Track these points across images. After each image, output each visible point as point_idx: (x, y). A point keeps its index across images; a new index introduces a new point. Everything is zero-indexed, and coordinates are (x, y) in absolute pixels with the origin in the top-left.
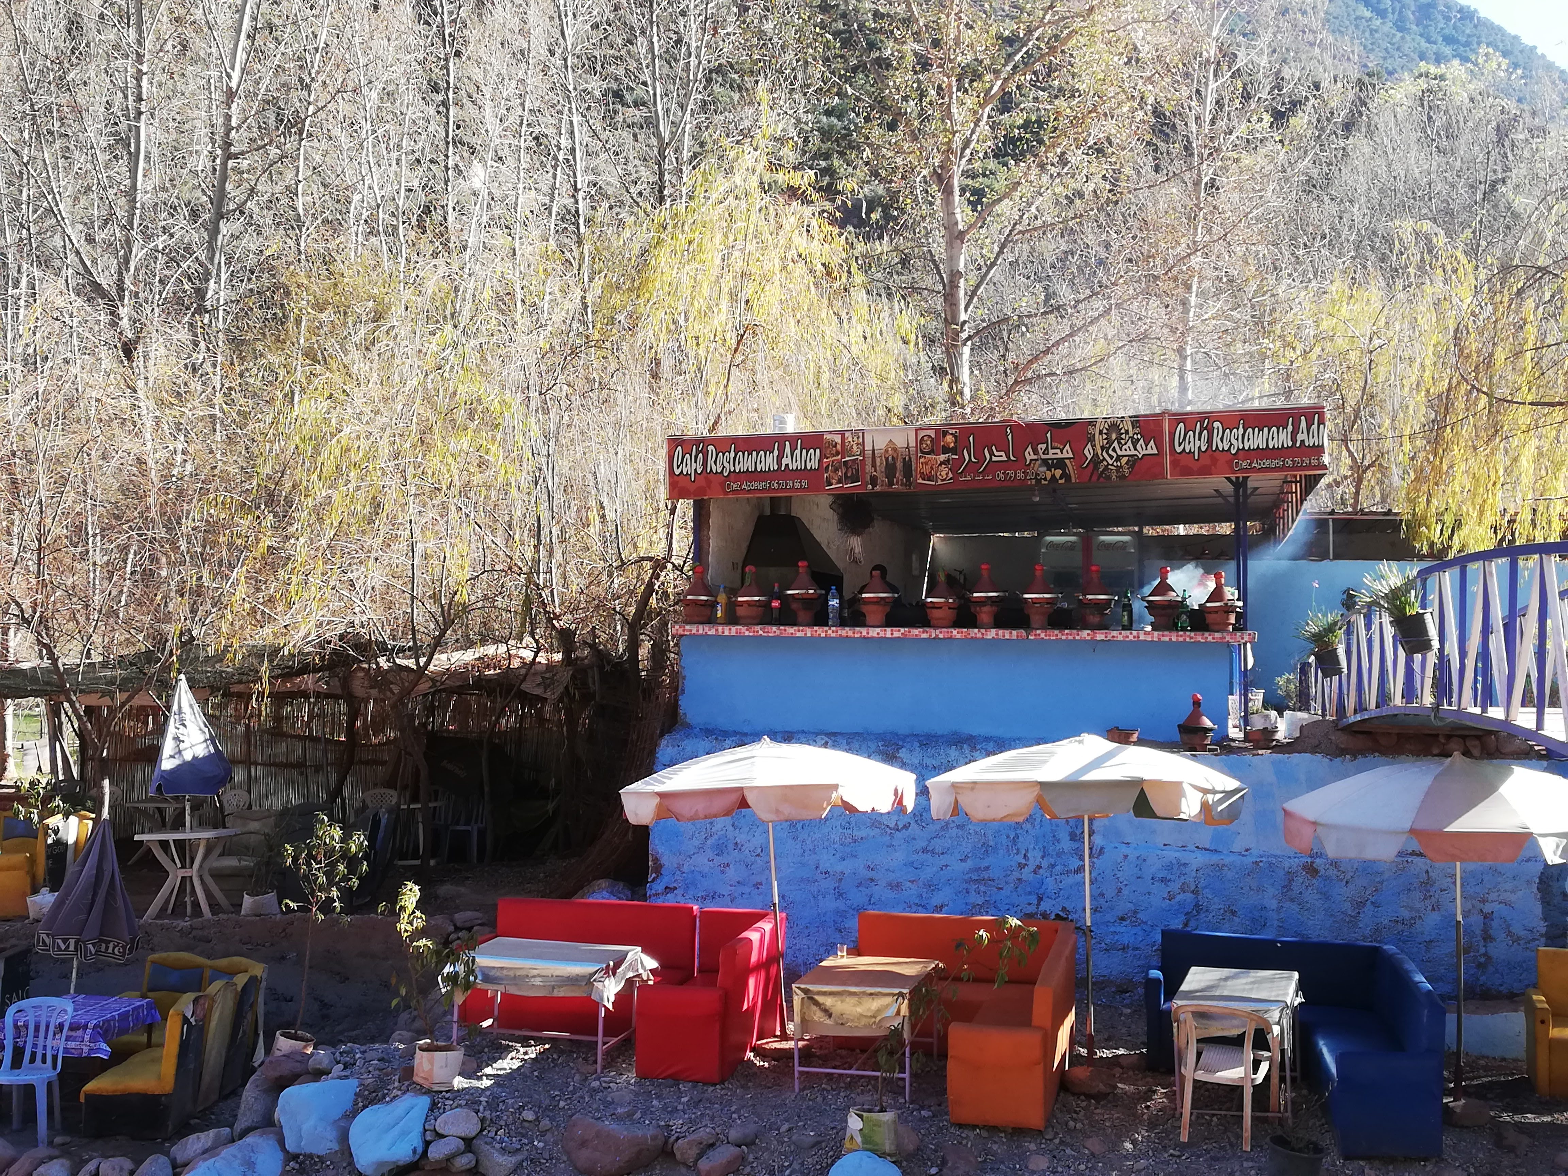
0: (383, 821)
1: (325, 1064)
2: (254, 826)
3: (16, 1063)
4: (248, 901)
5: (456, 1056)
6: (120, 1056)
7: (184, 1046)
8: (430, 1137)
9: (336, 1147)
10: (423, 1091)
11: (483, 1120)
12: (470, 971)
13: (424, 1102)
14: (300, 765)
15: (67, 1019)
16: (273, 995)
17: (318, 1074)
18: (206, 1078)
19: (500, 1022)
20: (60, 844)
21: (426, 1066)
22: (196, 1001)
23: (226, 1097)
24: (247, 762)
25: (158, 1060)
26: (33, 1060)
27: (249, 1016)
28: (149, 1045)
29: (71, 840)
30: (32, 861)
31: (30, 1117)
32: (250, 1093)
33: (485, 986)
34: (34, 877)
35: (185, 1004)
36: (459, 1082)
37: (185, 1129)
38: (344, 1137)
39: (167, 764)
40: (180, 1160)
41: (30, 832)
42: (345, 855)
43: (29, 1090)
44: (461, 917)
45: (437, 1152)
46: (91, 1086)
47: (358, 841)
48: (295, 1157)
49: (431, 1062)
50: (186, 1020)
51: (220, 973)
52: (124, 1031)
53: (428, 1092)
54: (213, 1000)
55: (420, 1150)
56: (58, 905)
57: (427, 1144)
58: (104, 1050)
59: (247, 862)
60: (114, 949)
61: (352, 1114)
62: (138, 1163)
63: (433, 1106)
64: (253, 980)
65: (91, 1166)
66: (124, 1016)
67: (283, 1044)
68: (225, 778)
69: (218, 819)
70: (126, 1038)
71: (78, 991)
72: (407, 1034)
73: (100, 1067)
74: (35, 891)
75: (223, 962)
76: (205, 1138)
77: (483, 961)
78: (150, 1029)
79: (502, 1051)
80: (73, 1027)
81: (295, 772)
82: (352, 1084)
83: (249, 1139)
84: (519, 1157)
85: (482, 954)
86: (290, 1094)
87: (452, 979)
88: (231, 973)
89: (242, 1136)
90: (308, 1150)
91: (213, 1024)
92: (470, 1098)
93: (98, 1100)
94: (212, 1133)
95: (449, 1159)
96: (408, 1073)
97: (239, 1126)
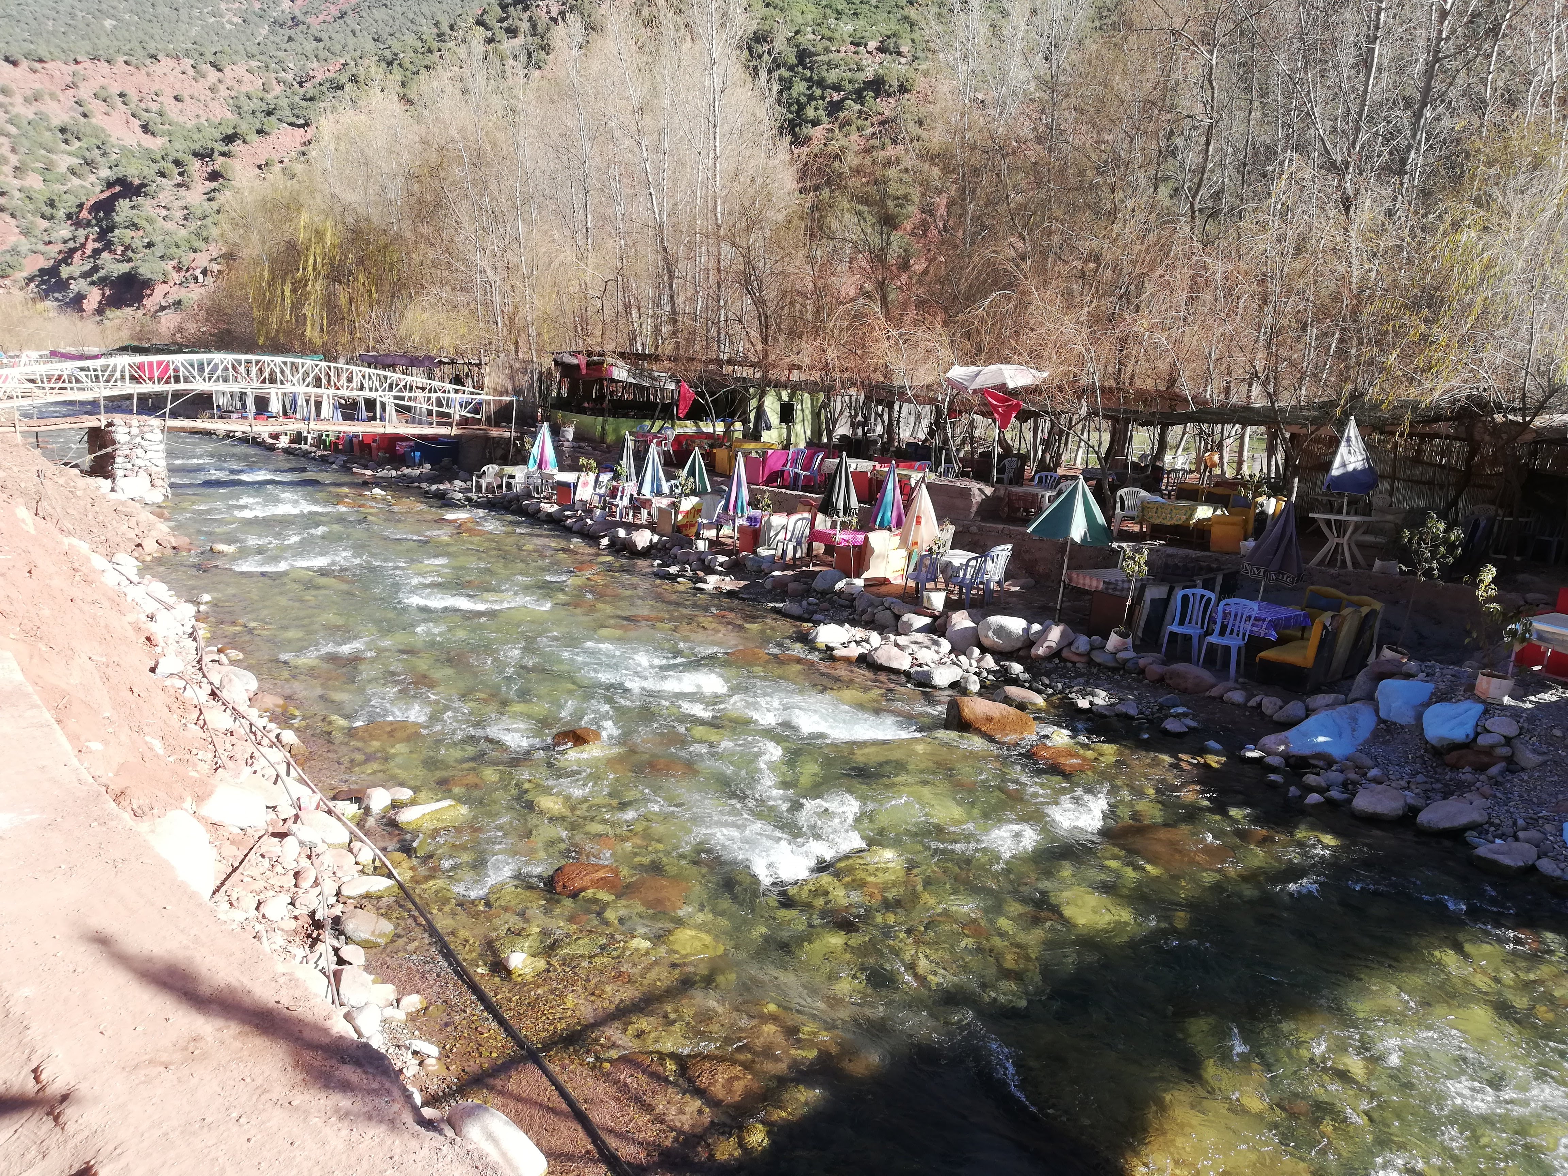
0: (1482, 525)
1: (1414, 670)
2: (1390, 517)
3: (1222, 633)
4: (1378, 563)
5: (1509, 684)
6: (1282, 641)
7: (1322, 643)
8: (1480, 730)
9: (1413, 722)
10: (1479, 700)
11: (1521, 728)
12: (1528, 630)
13: (1480, 708)
14: (1430, 483)
15: (1254, 614)
16: (1386, 623)
17: (1408, 676)
18: (1335, 664)
19: (1547, 668)
20: (1263, 513)
21: (1484, 686)
22: (1333, 617)
23: (1347, 678)
24: (1393, 478)
25: (1305, 648)
26: (1231, 633)
27: (1368, 634)
28: (1302, 638)
29: (1271, 511)
30: (1246, 521)
31: (1226, 665)
32: (1361, 678)
33: (1538, 643)
34: (1246, 532)
35: (1326, 618)
36: (1506, 700)
37: (1317, 690)
38: (1419, 717)
39: (1336, 471)
40: (1311, 706)
41: (1248, 505)
42: (1446, 541)
43: (1227, 649)
44: (1530, 596)
45: (1483, 740)
46: (1262, 654)
47: (1456, 534)
48: (1385, 722)
49: (1488, 683)
50: (1325, 627)
51: (1351, 604)
52: (1286, 627)
53: (1484, 702)
54: (1344, 618)
55: (1472, 736)
56: (1256, 548)
57: (1477, 734)
58: (1273, 636)
59: (1380, 540)
60: (1287, 579)
61: (1428, 704)
62: (1286, 703)
63: (1486, 712)
64: (1373, 613)
65: (1258, 698)
66: (1288, 619)
67: (1387, 653)
68: (1373, 485)
69: (1367, 510)
70: (1288, 632)
71: (1263, 600)
72: (1475, 664)
73: (1270, 645)
74: (1246, 539)
75: (1355, 598)
76: (1330, 698)
77: (1539, 625)
78: (1304, 629)
79: (1545, 688)
80: (1256, 619)
81: (1425, 488)
82: (1430, 687)
83: (1357, 705)
84: (1545, 758)
85: (1539, 621)
86: (1386, 685)
87: (1514, 633)
88: (1360, 605)
89: (1353, 701)
90: (1395, 720)
91: (1343, 633)
92: (1515, 713)
93: (1265, 662)
94: (1333, 696)
95: (1492, 747)
96: (1471, 687)
97: (1351, 696)
